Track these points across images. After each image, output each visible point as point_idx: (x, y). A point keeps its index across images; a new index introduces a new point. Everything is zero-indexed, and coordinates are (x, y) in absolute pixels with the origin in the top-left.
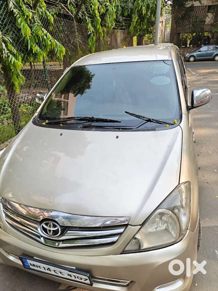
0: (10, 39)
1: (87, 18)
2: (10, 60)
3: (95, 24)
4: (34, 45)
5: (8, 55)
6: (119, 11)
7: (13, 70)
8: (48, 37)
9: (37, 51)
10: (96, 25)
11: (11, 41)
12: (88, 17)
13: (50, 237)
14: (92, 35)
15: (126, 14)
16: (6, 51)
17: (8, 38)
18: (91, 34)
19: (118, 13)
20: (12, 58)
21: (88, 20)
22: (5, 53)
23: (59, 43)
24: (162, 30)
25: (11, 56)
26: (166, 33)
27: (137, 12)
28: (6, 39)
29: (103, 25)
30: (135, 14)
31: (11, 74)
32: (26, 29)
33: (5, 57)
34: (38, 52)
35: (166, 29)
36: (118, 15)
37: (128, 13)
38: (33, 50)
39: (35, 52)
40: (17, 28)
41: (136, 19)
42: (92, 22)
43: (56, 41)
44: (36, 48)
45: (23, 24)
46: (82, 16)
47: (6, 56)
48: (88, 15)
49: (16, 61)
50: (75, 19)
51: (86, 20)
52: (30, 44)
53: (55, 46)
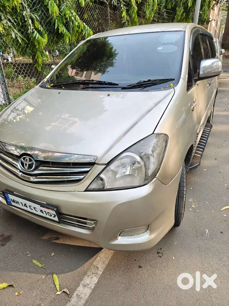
0: (37, 17)
1: (122, 6)
2: (34, 35)
3: (130, 13)
4: (60, 25)
5: (33, 31)
6: (163, 3)
7: (37, 47)
8: (76, 19)
9: (63, 31)
10: (132, 14)
11: (38, 18)
12: (124, 5)
13: (25, 170)
14: (126, 24)
15: (170, 6)
16: (32, 27)
17: (36, 16)
18: (125, 22)
19: (161, 6)
20: (37, 34)
21: (123, 8)
22: (30, 28)
23: (88, 26)
24: (216, 31)
25: (36, 32)
26: (220, 35)
27: (183, 4)
28: (34, 17)
29: (141, 16)
30: (180, 7)
31: (35, 50)
32: (53, 7)
33: (30, 32)
34: (64, 33)
35: (221, 30)
36: (162, 8)
37: (172, 6)
38: (60, 30)
39: (61, 32)
40: (46, 8)
41: (182, 12)
42: (127, 11)
43: (84, 24)
44: (62, 29)
45: (51, 2)
46: (118, 4)
47: (32, 32)
48: (124, 3)
49: (40, 37)
50: (109, 6)
51: (122, 8)
52: (57, 23)
53: (83, 29)
